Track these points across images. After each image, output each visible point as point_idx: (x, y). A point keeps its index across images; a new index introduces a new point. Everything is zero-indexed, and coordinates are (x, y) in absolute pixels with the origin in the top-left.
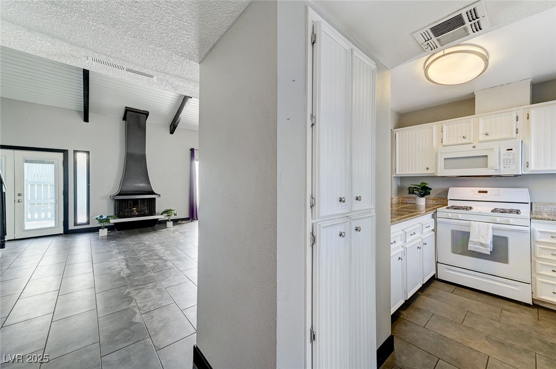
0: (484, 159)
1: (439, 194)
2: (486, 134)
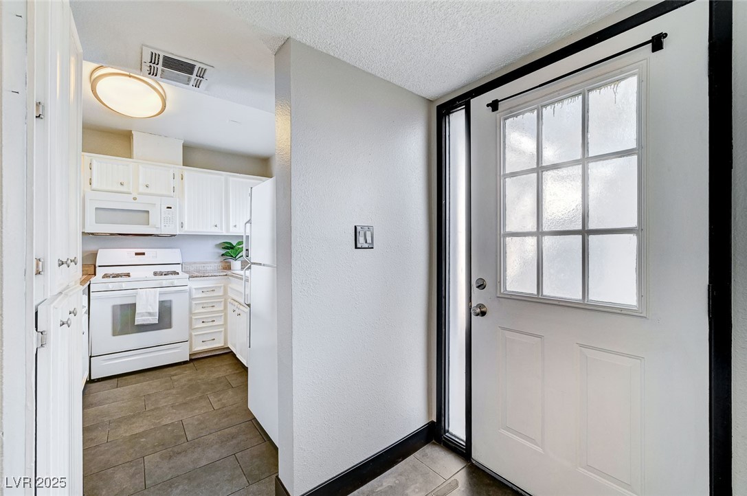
0: (146, 214)
2: (147, 187)
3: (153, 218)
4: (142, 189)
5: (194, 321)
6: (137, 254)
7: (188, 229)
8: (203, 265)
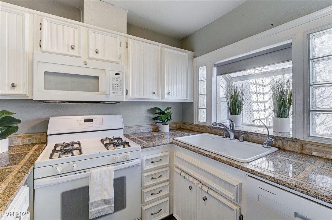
0: (95, 81)
1: (34, 127)
2: (97, 52)
3: (103, 84)
4: (92, 54)
5: (144, 195)
6: (86, 121)
7: (133, 95)
8: (138, 128)
